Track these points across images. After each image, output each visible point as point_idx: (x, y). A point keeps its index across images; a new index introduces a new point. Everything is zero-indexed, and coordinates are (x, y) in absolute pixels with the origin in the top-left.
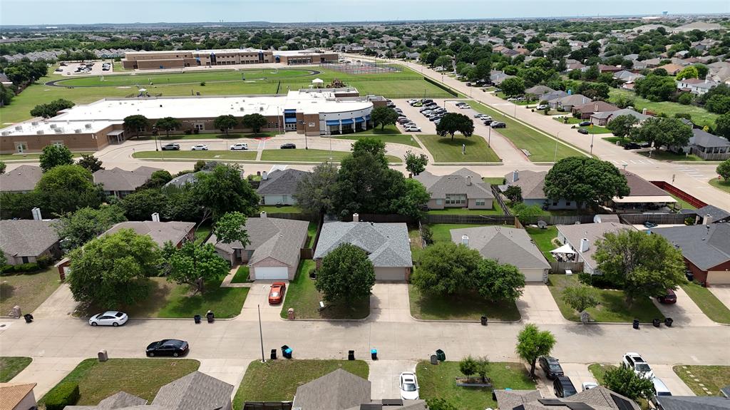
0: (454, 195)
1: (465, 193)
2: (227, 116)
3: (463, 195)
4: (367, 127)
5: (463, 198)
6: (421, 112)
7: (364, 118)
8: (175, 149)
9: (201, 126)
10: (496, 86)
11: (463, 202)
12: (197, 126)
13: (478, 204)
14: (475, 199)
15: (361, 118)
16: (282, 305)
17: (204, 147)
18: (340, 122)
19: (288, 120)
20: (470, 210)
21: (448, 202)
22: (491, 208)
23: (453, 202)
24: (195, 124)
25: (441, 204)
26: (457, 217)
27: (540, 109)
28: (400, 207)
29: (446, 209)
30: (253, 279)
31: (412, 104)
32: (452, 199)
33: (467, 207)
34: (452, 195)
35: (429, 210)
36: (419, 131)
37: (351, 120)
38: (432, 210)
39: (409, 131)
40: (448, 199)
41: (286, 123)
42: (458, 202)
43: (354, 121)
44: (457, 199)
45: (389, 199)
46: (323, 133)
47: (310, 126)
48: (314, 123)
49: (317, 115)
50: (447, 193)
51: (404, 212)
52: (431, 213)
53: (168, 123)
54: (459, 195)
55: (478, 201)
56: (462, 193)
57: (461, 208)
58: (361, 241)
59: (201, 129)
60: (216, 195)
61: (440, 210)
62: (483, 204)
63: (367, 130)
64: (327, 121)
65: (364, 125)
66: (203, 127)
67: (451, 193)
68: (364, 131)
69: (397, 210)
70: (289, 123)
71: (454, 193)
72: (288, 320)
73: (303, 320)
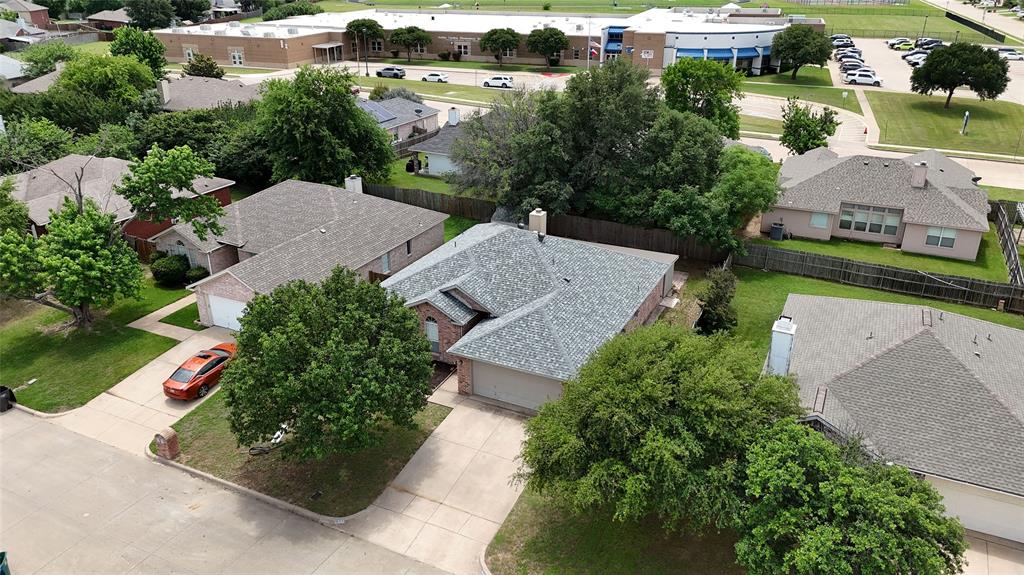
0: (868, 208)
1: (900, 205)
2: (503, 30)
3: (891, 210)
4: (762, 70)
5: (891, 221)
6: (904, 57)
7: (760, 51)
8: (396, 76)
9: (465, 47)
11: (891, 230)
12: (460, 47)
13: (932, 240)
14: (927, 226)
15: (754, 49)
16: (193, 407)
17: (441, 77)
18: (706, 51)
19: (613, 46)
20: (906, 253)
21: (845, 225)
22: (973, 257)
23: (860, 227)
24: (457, 44)
25: (822, 227)
26: (849, 264)
28: (677, 211)
29: (835, 240)
30: (206, 323)
31: (892, 46)
32: (859, 217)
33: (899, 246)
34: (860, 207)
35: (785, 237)
36: (877, 84)
37: (730, 50)
38: (793, 238)
39: (853, 82)
40: (847, 218)
41: (607, 51)
42: (875, 228)
43: (735, 52)
44: (873, 218)
45: (655, 188)
47: (644, 56)
48: (652, 52)
49: (662, 36)
50: (847, 199)
51: (683, 227)
52: (788, 245)
53: (407, 36)
54: (883, 210)
55: (933, 233)
56: (893, 204)
57: (881, 244)
58: (487, 277)
59: (466, 53)
60: (281, 129)
61: (818, 241)
62: (948, 243)
63: (762, 74)
64: (679, 50)
65: (758, 64)
66: (469, 50)
67: (858, 201)
68: (756, 76)
69: (667, 218)
70: (614, 52)
71: (866, 201)
72: (155, 459)
73: (187, 471)
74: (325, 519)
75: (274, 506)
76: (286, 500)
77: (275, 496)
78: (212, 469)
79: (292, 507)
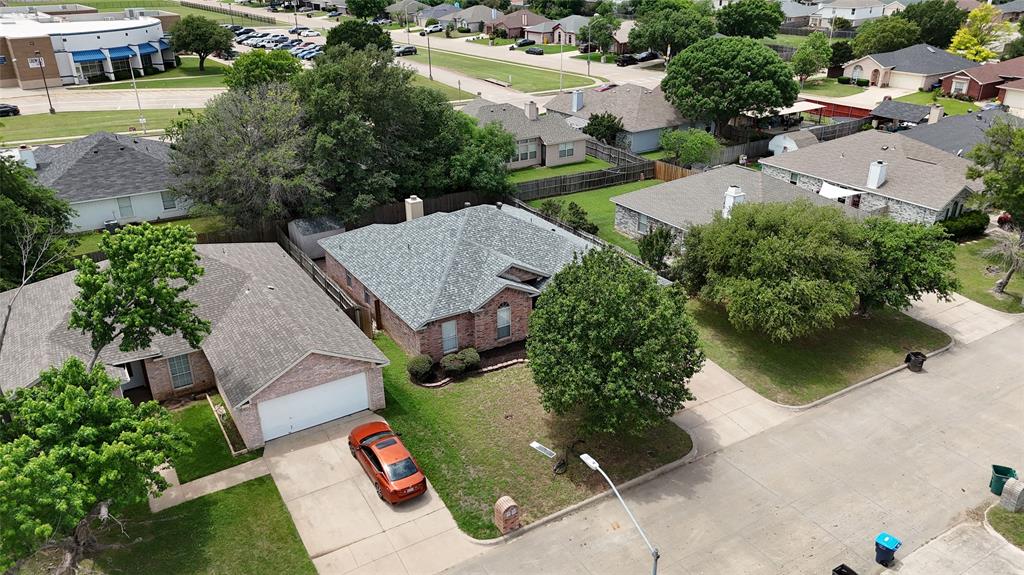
1: (537, 135)
3: (534, 139)
4: (165, 65)
5: (532, 148)
7: (155, 46)
10: (324, 9)
11: (534, 155)
13: (562, 154)
14: (557, 145)
15: (150, 45)
16: (433, 494)
18: (106, 53)
20: (550, 168)
22: (584, 158)
27: (431, 32)
30: (257, 445)
33: (543, 163)
37: (128, 48)
42: (525, 157)
43: (136, 50)
44: (520, 149)
46: (67, 80)
47: (32, 65)
48: (40, 60)
49: (46, 39)
54: (526, 141)
55: (562, 148)
56: (530, 136)
57: (530, 167)
62: (571, 152)
63: (167, 69)
64: (74, 53)
65: (159, 59)
68: (162, 72)
72: (506, 540)
73: (548, 522)
74: (687, 458)
75: (646, 481)
76: (646, 472)
77: (635, 475)
78: (562, 503)
79: (658, 470)
